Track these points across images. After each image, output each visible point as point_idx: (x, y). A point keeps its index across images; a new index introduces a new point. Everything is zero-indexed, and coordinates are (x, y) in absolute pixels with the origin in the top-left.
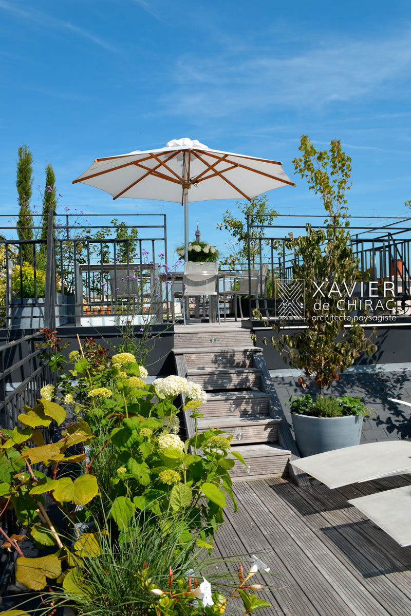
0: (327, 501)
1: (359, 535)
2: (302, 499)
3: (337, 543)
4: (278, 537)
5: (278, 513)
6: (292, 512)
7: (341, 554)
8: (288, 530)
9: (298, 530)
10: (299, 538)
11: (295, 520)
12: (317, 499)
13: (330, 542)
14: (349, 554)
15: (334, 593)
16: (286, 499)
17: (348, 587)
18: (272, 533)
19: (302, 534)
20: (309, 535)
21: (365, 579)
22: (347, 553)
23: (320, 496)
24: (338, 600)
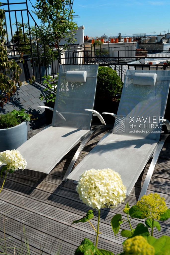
0: (33, 179)
1: (73, 193)
2: (18, 184)
3: (70, 205)
4: (34, 220)
5: (14, 201)
6: (22, 196)
7: (79, 211)
8: (34, 211)
9: (40, 208)
10: (46, 213)
11: (30, 201)
12: (25, 179)
13: (65, 206)
14: (83, 209)
15: (107, 241)
16: (8, 188)
17: (108, 232)
18: (27, 219)
19: (45, 209)
20: (49, 208)
21: (105, 220)
22: (79, 208)
23: (25, 176)
24: (113, 244)
